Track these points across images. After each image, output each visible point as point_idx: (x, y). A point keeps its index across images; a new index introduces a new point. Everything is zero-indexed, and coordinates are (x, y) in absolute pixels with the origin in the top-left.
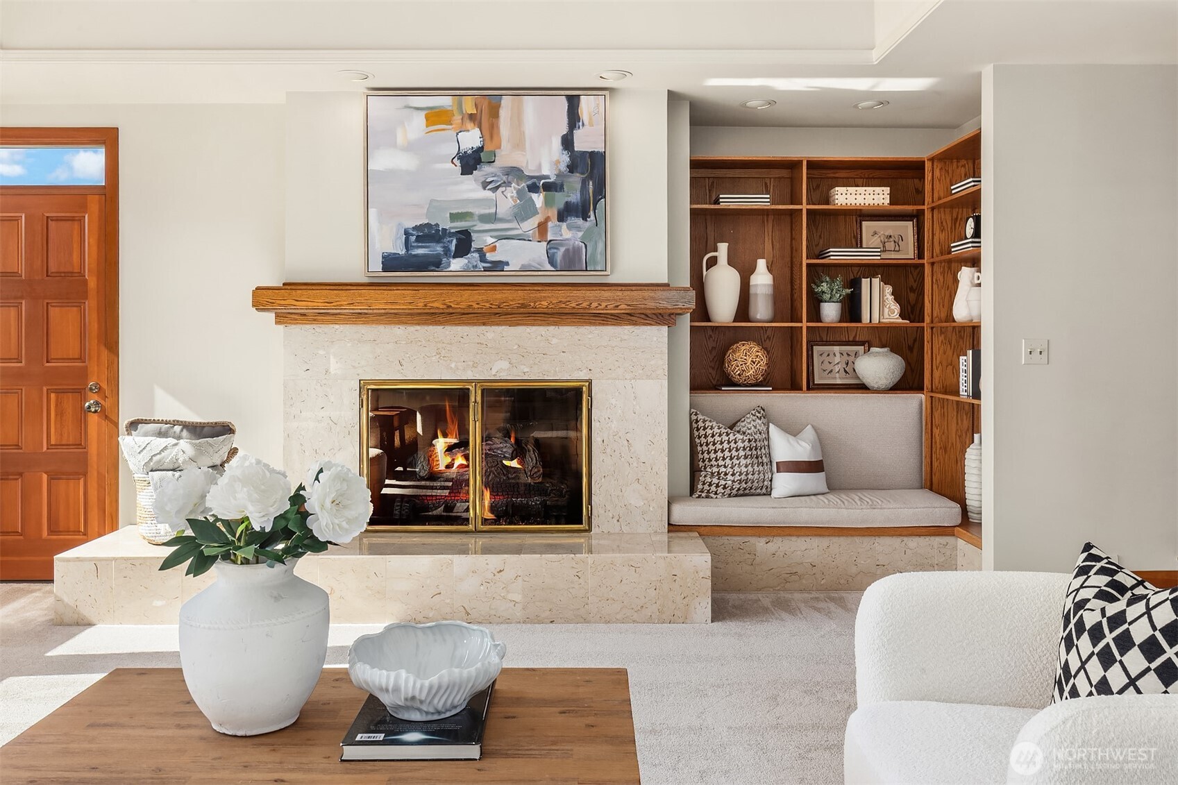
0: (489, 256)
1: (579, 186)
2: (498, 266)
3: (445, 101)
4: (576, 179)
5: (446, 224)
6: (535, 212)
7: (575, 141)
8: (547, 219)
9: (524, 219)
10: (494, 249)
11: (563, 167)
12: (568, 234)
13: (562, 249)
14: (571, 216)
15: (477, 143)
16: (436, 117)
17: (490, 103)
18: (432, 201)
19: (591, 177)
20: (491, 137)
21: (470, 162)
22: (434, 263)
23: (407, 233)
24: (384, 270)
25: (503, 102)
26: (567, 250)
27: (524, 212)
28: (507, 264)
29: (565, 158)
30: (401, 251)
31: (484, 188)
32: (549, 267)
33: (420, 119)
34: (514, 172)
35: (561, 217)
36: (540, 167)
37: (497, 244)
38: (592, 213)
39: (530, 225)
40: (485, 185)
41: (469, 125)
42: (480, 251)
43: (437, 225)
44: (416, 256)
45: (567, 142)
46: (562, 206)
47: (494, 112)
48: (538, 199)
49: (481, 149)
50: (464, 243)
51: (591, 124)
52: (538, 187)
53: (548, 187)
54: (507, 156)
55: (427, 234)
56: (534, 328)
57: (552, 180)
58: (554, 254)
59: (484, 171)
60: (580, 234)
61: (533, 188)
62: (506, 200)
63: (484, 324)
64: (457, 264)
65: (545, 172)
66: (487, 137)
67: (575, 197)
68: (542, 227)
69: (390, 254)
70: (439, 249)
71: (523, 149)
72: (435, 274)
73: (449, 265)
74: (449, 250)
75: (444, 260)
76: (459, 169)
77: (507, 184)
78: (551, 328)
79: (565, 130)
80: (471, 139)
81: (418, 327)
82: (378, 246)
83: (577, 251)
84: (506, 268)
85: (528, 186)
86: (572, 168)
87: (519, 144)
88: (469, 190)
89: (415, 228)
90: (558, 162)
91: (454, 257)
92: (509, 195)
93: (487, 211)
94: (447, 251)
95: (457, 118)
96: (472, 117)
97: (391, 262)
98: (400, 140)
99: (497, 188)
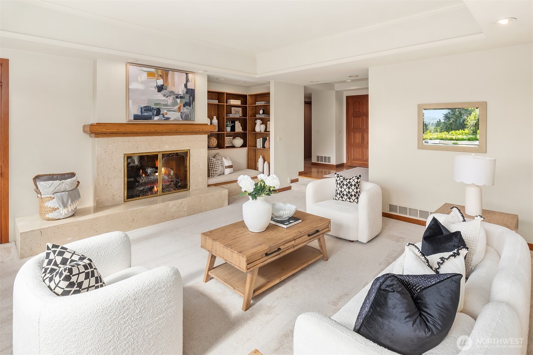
0: (165, 116)
1: (188, 98)
2: (168, 119)
3: (153, 70)
4: (188, 95)
5: (153, 106)
6: (177, 104)
7: (188, 85)
8: (181, 106)
9: (175, 106)
11: (185, 92)
12: (186, 110)
13: (185, 115)
14: (187, 106)
15: (162, 84)
16: (150, 74)
17: (166, 72)
18: (149, 99)
19: (191, 95)
20: (166, 82)
21: (160, 89)
22: (149, 118)
23: (141, 108)
24: (134, 120)
25: (169, 72)
26: (186, 115)
27: (175, 104)
29: (185, 90)
30: (140, 114)
31: (164, 96)
32: (181, 119)
33: (145, 75)
34: (172, 93)
35: (184, 106)
37: (168, 113)
38: (191, 105)
39: (176, 108)
41: (160, 78)
42: (163, 114)
43: (151, 106)
44: (144, 115)
45: (186, 86)
46: (184, 103)
47: (167, 75)
48: (178, 100)
50: (158, 112)
51: (191, 82)
52: (178, 97)
54: (170, 88)
55: (147, 109)
56: (176, 136)
57: (182, 96)
58: (182, 116)
59: (164, 92)
60: (189, 111)
61: (177, 97)
62: (170, 100)
63: (163, 135)
64: (156, 118)
65: (180, 93)
66: (165, 82)
67: (188, 101)
68: (179, 108)
69: (136, 115)
70: (151, 113)
71: (175, 86)
72: (150, 121)
73: (154, 118)
74: (154, 114)
75: (153, 117)
76: (157, 90)
77: (170, 96)
80: (160, 82)
82: (132, 112)
83: (188, 115)
84: (170, 119)
85: (176, 97)
86: (187, 93)
87: (173, 85)
88: (160, 97)
89: (144, 107)
90: (183, 91)
91: (156, 116)
93: (165, 103)
95: (156, 75)
96: (160, 76)
97: (136, 117)
98: (139, 80)
99: (168, 96)
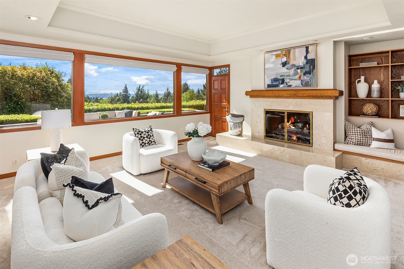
0: (288, 84)
1: (308, 67)
2: (290, 86)
3: (279, 52)
4: (308, 65)
5: (279, 78)
6: (298, 74)
7: (308, 57)
8: (301, 75)
10: (289, 82)
12: (306, 78)
13: (305, 82)
14: (307, 74)
15: (286, 60)
16: (277, 56)
17: (288, 51)
18: (277, 73)
19: (311, 65)
21: (284, 64)
22: (277, 86)
23: (272, 80)
24: (268, 87)
25: (291, 51)
27: (296, 74)
28: (292, 85)
30: (271, 84)
32: (301, 86)
33: (274, 57)
35: (304, 75)
36: (299, 64)
38: (312, 73)
39: (297, 77)
40: (287, 69)
42: (286, 83)
43: (278, 78)
44: (273, 84)
45: (306, 57)
46: (304, 72)
47: (289, 53)
48: (299, 71)
49: (286, 61)
50: (283, 81)
51: (312, 52)
52: (299, 68)
53: (301, 68)
54: (292, 62)
55: (276, 80)
56: (299, 99)
57: (302, 66)
58: (302, 83)
59: (287, 66)
60: (309, 78)
63: (287, 98)
64: (281, 86)
66: (288, 59)
67: (308, 70)
68: (300, 77)
69: (269, 84)
70: (278, 83)
71: (296, 60)
72: (277, 88)
75: (279, 85)
76: (282, 66)
77: (292, 68)
78: (303, 99)
79: (305, 55)
80: (284, 59)
81: (275, 99)
82: (266, 82)
83: (308, 82)
84: (292, 86)
85: (297, 68)
86: (307, 63)
87: (295, 59)
88: (284, 70)
90: (304, 62)
91: (281, 84)
92: (292, 71)
93: (288, 74)
94: (279, 83)
95: (282, 55)
96: (284, 55)
97: (269, 86)
98: (271, 61)
99: (290, 69)
